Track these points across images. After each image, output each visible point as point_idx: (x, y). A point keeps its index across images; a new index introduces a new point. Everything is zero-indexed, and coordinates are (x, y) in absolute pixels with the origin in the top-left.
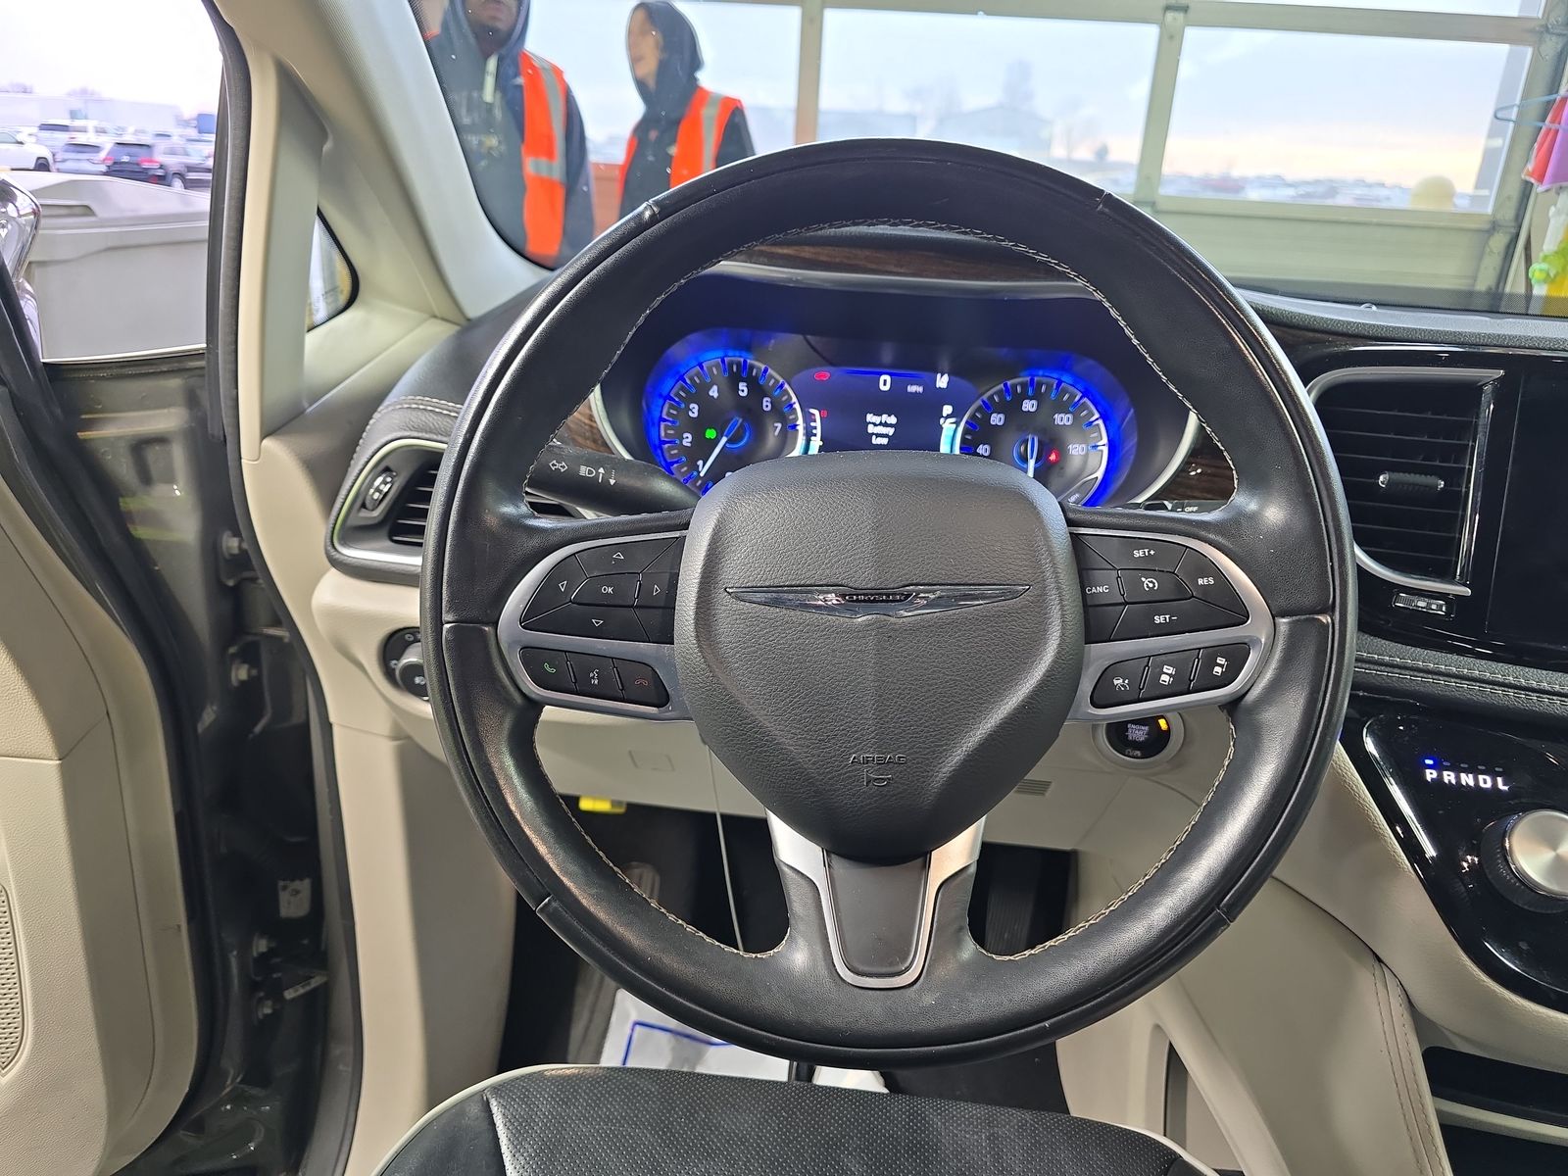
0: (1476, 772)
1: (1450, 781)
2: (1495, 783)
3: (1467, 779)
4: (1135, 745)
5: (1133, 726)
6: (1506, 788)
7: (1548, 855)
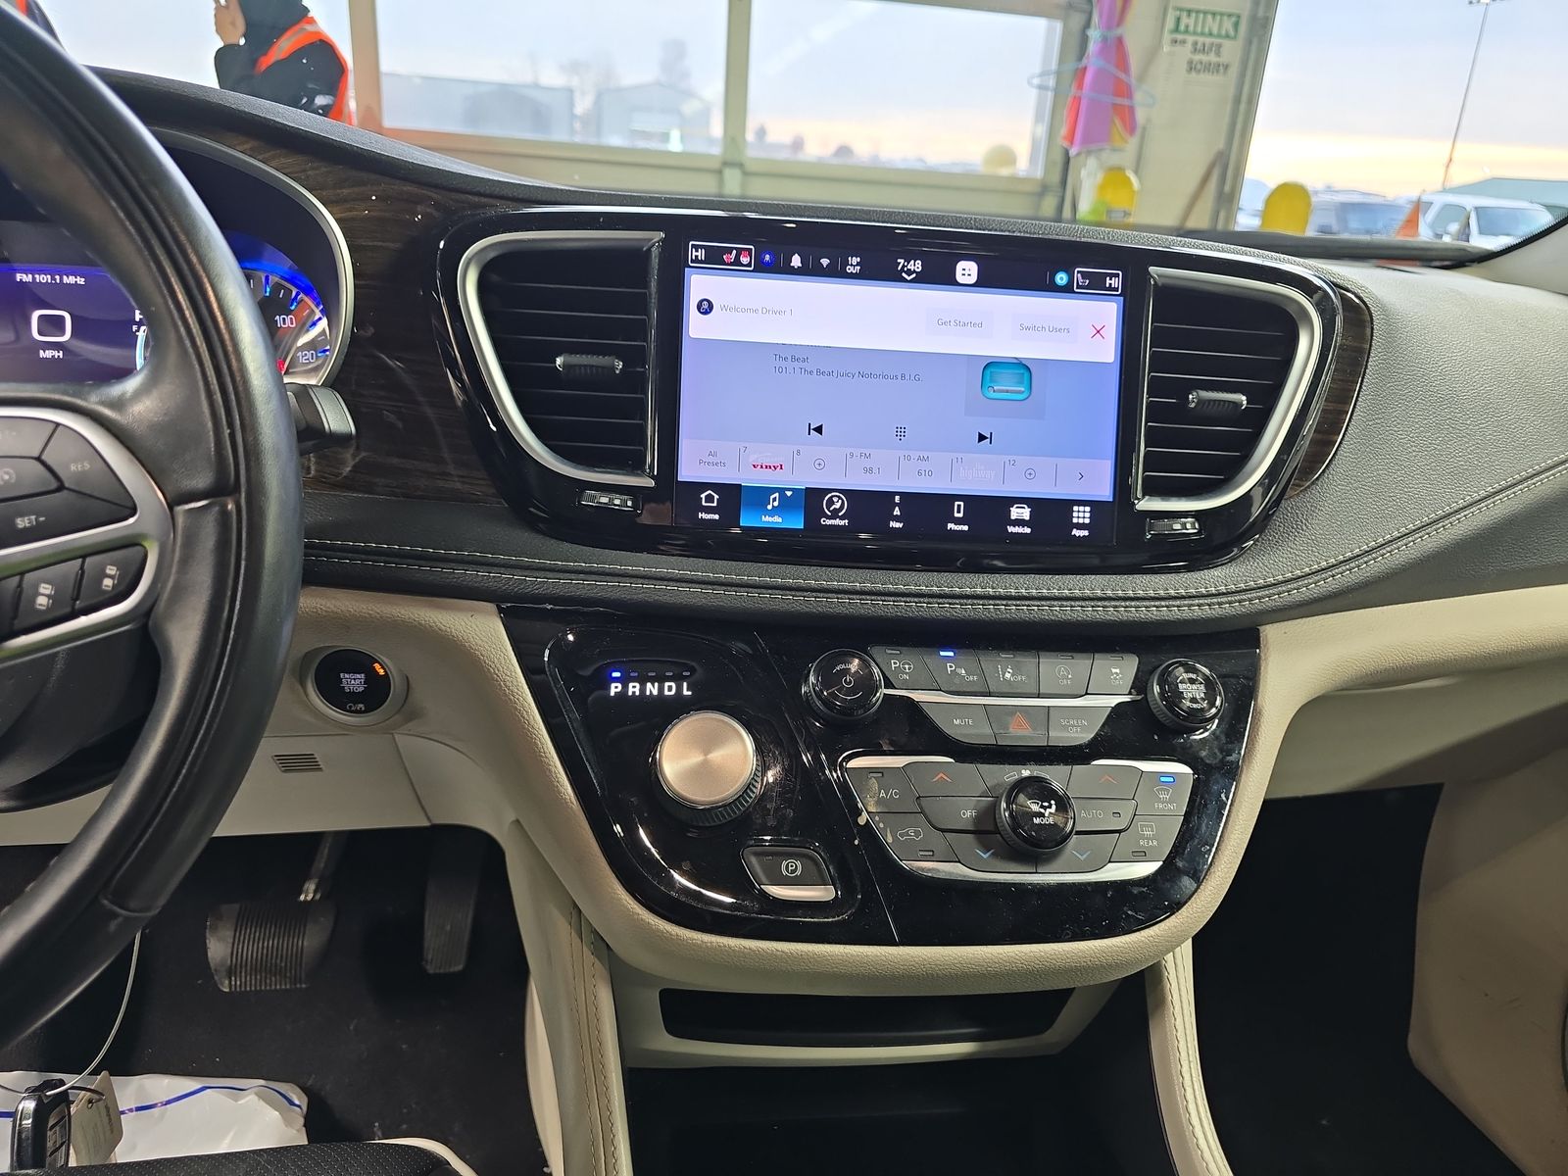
0: (661, 680)
1: (634, 693)
2: (679, 688)
3: (652, 689)
4: (355, 697)
5: (347, 676)
6: (690, 693)
7: (696, 758)
